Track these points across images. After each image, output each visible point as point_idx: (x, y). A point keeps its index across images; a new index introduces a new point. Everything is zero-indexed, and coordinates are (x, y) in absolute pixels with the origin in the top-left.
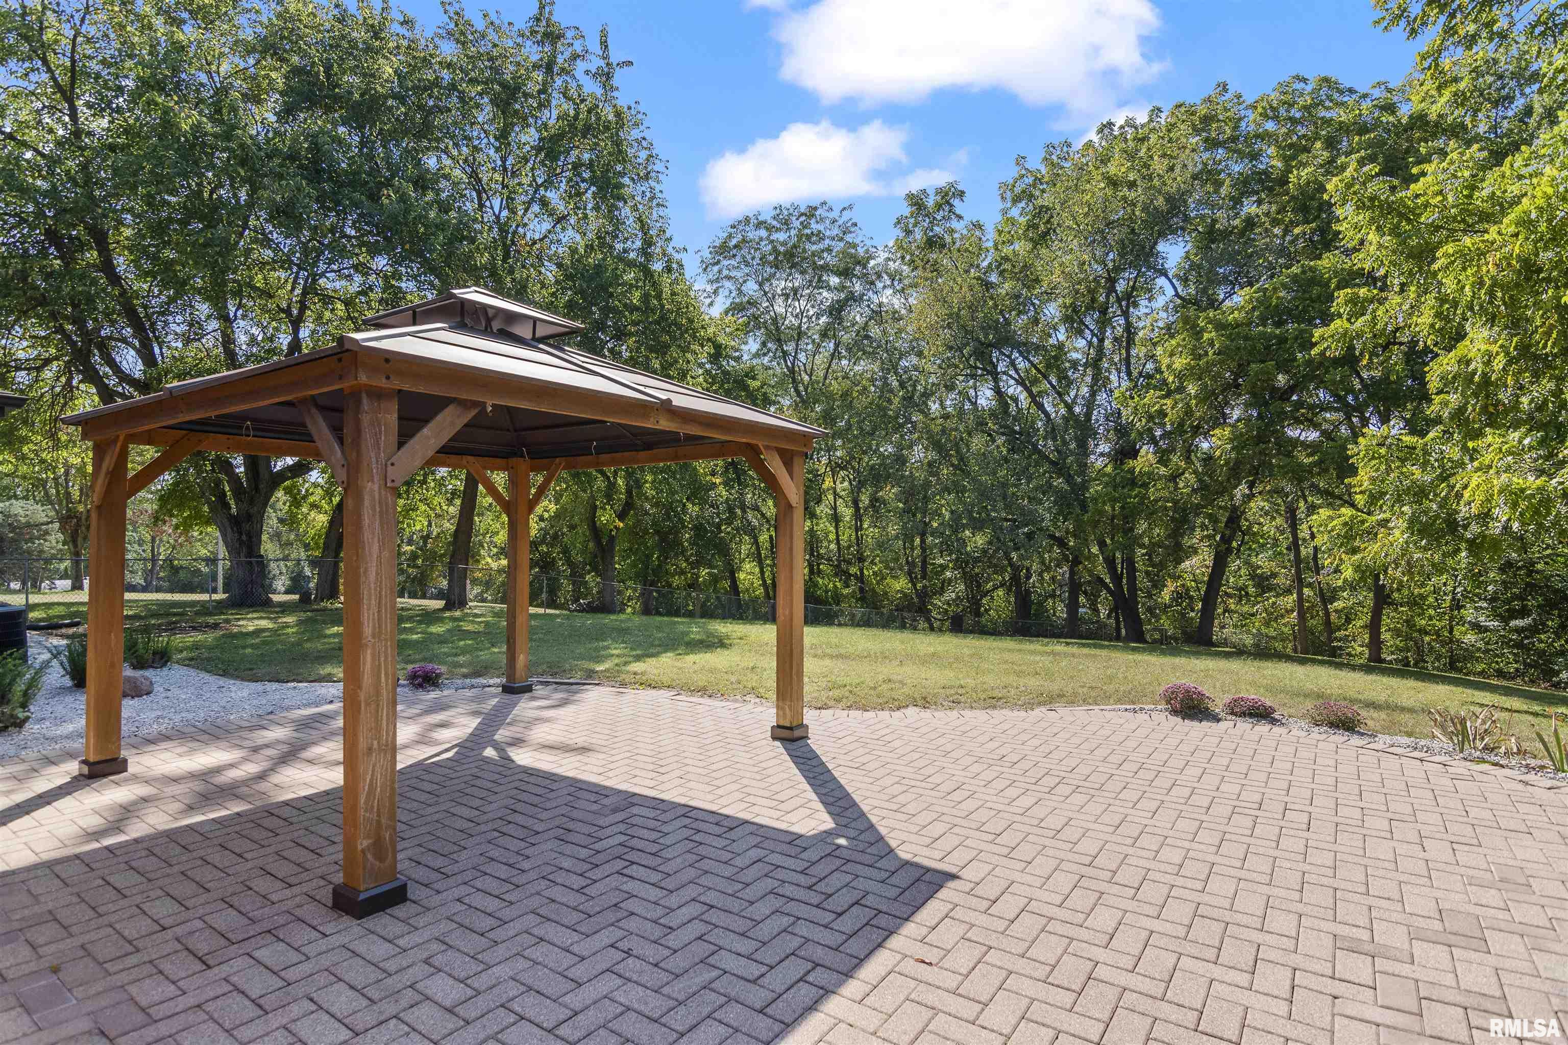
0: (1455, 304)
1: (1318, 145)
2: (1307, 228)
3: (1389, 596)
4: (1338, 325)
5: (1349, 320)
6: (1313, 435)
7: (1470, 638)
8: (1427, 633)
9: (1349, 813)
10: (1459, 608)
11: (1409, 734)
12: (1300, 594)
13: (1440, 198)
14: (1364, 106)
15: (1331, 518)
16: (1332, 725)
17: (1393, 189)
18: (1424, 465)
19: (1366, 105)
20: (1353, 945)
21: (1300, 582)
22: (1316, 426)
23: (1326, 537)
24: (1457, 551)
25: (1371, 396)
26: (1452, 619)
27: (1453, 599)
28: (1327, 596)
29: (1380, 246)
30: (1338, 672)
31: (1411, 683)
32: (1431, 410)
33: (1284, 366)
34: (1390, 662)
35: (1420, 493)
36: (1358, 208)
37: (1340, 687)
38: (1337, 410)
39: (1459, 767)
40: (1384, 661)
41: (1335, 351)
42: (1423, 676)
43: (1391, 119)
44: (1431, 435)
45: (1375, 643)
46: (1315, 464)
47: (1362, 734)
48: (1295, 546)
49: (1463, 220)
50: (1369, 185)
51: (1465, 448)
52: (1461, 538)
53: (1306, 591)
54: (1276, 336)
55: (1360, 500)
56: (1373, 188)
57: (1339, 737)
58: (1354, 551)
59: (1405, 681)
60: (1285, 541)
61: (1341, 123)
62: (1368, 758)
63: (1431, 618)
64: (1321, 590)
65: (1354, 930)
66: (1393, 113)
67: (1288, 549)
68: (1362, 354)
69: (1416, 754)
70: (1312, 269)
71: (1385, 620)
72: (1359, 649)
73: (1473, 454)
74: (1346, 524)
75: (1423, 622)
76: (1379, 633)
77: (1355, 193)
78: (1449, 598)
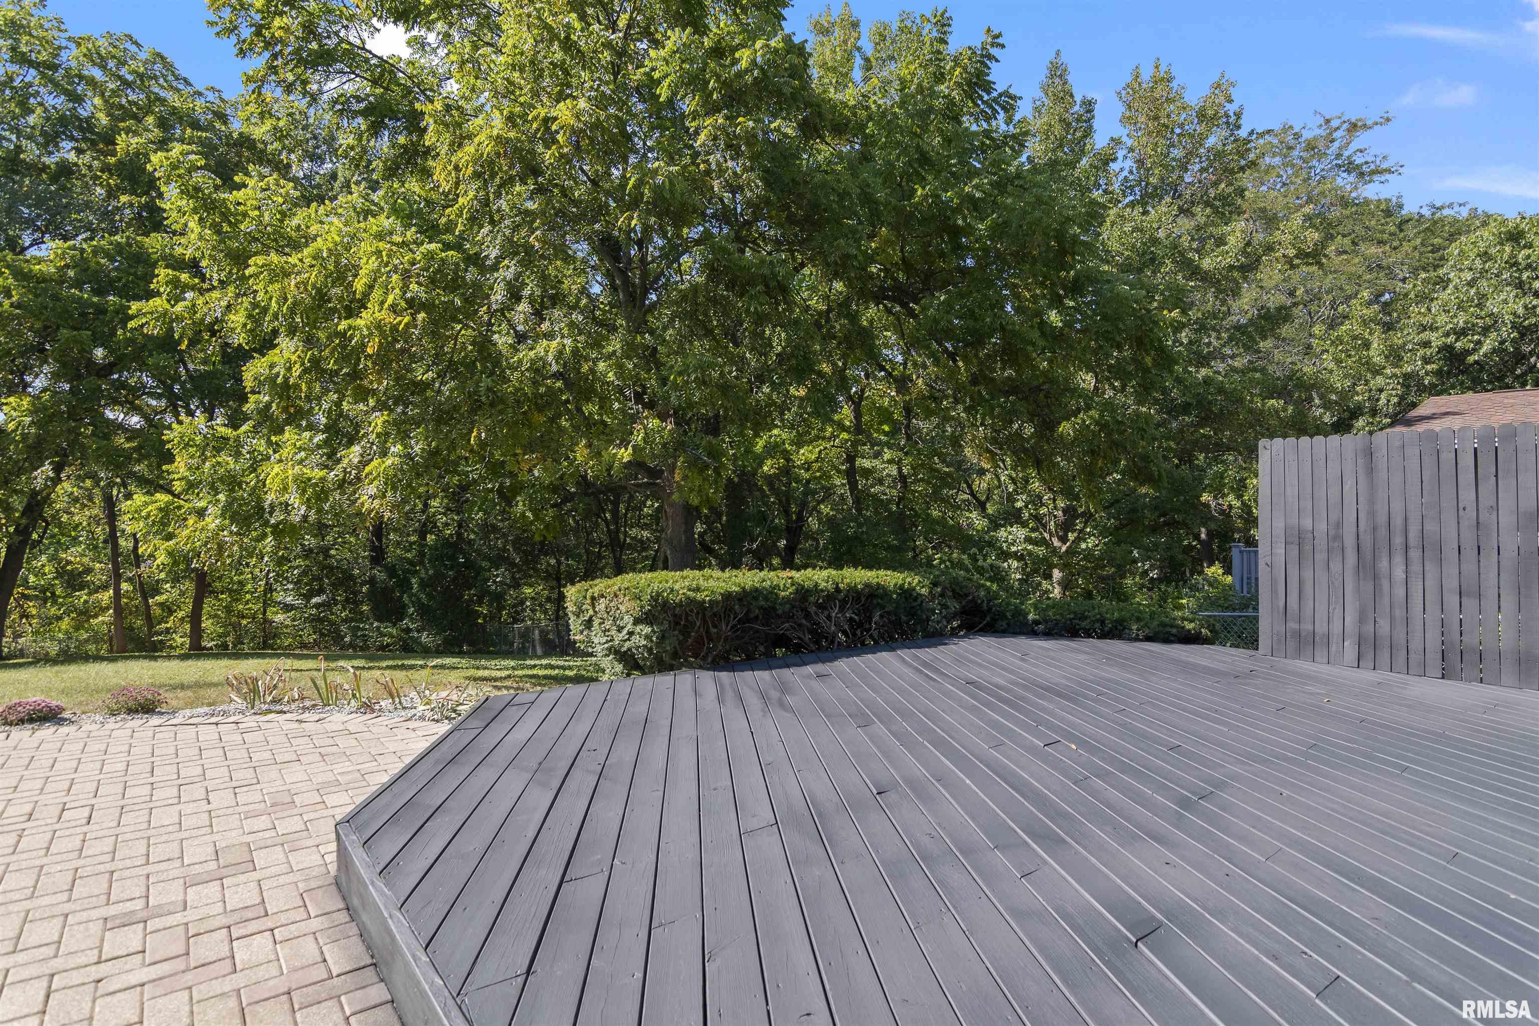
0: (265, 310)
1: (150, 120)
2: (135, 200)
3: (210, 585)
4: (158, 303)
5: (168, 301)
6: (135, 420)
7: (279, 618)
8: (243, 617)
9: (139, 792)
10: (271, 590)
11: (209, 705)
12: (117, 591)
13: (257, 213)
14: (198, 103)
15: (146, 504)
16: (130, 711)
17: (217, 188)
18: (237, 455)
19: (199, 103)
20: (125, 920)
21: (117, 576)
22: (137, 410)
23: (141, 524)
24: (264, 536)
25: (196, 388)
26: (265, 602)
27: (267, 584)
28: (148, 589)
29: (201, 237)
30: (153, 663)
31: (225, 662)
32: (248, 407)
33: (104, 340)
34: (211, 648)
35: (232, 482)
36: (182, 192)
37: (153, 676)
38: (159, 397)
39: (250, 721)
40: (205, 648)
41: (154, 330)
42: (238, 655)
43: (223, 128)
44: (244, 428)
45: (197, 633)
46: (134, 449)
47: (163, 713)
48: (112, 538)
49: (275, 240)
50: (194, 175)
51: (269, 443)
52: (266, 523)
53: (125, 586)
54: (93, 305)
55: (178, 486)
56: (198, 178)
57: (136, 722)
58: (170, 537)
59: (219, 662)
60: (101, 532)
61: (174, 108)
62: (166, 734)
63: (247, 603)
64: (141, 584)
65: (128, 904)
66: (225, 123)
67: (105, 541)
68: (181, 337)
69: (214, 720)
70: (141, 246)
71: (206, 608)
72: (179, 640)
73: (277, 447)
74: (160, 509)
75: (241, 607)
76: (200, 622)
77: (179, 176)
78: (263, 583)
